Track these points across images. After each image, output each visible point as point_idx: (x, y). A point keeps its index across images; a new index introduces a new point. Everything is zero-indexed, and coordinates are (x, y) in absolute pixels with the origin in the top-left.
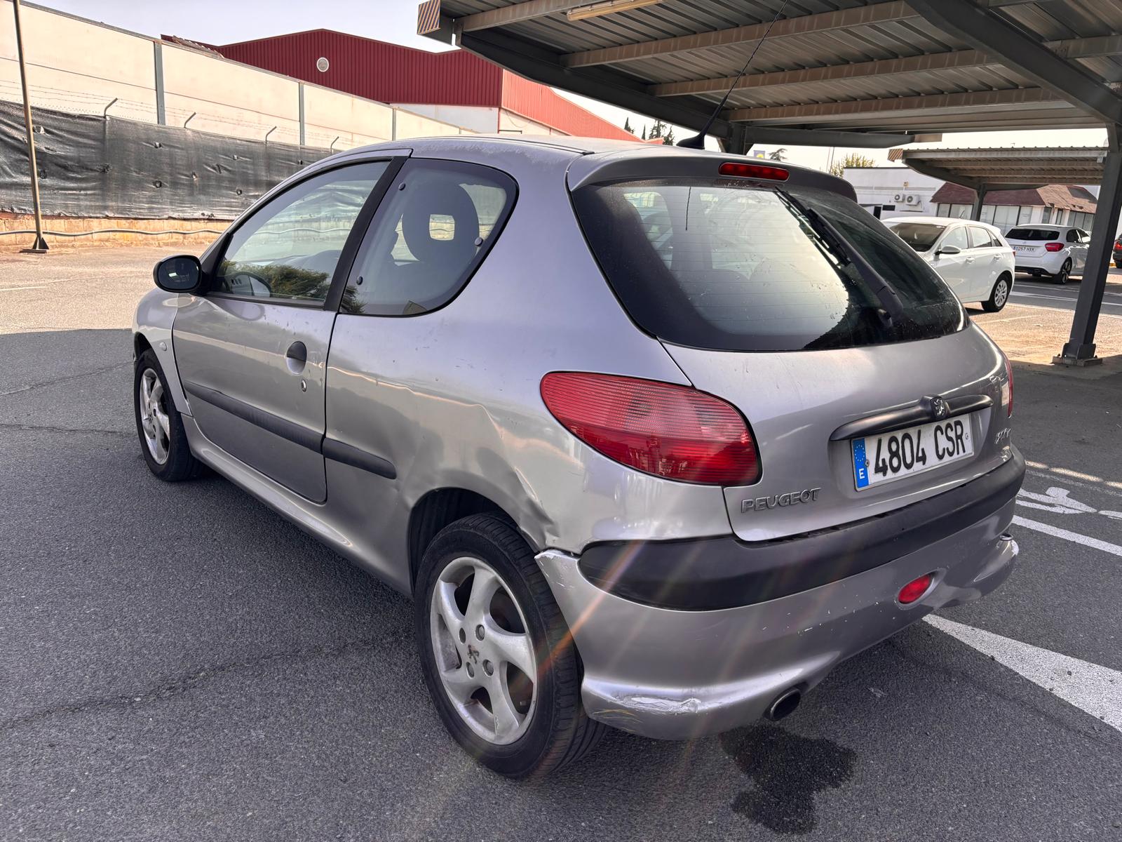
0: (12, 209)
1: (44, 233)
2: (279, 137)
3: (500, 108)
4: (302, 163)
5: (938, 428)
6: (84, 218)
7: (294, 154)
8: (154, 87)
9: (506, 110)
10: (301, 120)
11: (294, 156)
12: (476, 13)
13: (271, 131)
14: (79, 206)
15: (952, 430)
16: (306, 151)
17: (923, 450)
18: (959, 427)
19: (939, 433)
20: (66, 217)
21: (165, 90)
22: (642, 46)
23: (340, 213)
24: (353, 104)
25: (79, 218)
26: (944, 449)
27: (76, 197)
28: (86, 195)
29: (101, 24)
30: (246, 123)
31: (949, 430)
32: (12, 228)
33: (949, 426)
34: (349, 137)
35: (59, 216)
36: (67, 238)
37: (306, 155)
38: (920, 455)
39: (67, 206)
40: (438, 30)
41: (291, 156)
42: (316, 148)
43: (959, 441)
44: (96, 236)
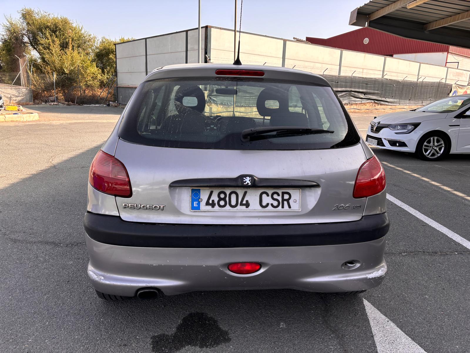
0: (228, 104)
1: (235, 112)
2: (330, 73)
3: (448, 53)
4: (338, 82)
6: (251, 107)
7: (335, 79)
8: (282, 57)
9: (451, 53)
10: (340, 65)
11: (334, 80)
12: (375, 12)
13: (325, 71)
14: (249, 103)
16: (341, 77)
20: (245, 107)
21: (286, 58)
22: (460, 16)
23: (352, 102)
24: (365, 56)
25: (249, 107)
27: (249, 99)
28: (252, 98)
29: (266, 36)
30: (315, 68)
32: (227, 110)
34: (361, 70)
35: (242, 106)
36: (244, 114)
37: (340, 79)
39: (245, 103)
40: (356, 22)
41: (333, 80)
42: (345, 76)
44: (254, 113)
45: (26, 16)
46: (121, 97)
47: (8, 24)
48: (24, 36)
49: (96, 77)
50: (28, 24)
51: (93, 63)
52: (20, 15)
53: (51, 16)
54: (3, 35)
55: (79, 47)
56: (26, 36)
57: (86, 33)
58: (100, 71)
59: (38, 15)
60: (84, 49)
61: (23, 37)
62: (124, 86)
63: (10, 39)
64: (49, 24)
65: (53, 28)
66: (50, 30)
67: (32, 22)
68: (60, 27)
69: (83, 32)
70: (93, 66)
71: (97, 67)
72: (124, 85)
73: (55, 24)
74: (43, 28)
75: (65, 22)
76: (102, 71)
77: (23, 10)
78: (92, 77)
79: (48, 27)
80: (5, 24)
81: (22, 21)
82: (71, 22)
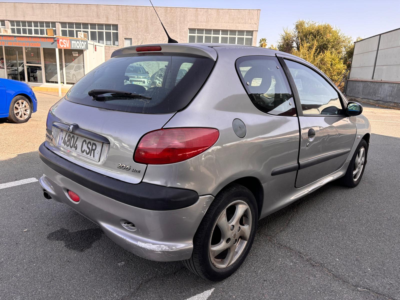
5: (85, 141)
15: (91, 145)
17: (77, 145)
18: (94, 146)
19: (84, 143)
26: (84, 150)
31: (89, 144)
33: (90, 143)
38: (75, 146)
43: (93, 151)
45: (299, 26)
46: (349, 89)
47: (284, 34)
48: (294, 42)
49: (341, 72)
50: (299, 32)
51: (341, 60)
52: (294, 26)
53: (317, 25)
54: (280, 43)
55: (333, 47)
56: (295, 42)
57: (342, 35)
58: (346, 67)
59: (308, 24)
60: (336, 49)
61: (292, 42)
62: (353, 80)
63: (283, 45)
64: (313, 31)
65: (315, 34)
66: (313, 36)
67: (302, 31)
68: (322, 32)
69: (339, 34)
70: (340, 63)
71: (344, 64)
72: (354, 78)
73: (318, 31)
74: (308, 35)
75: (327, 28)
76: (347, 67)
77: (297, 22)
78: (337, 72)
79: (312, 33)
80: (282, 34)
81: (295, 30)
82: (332, 27)
